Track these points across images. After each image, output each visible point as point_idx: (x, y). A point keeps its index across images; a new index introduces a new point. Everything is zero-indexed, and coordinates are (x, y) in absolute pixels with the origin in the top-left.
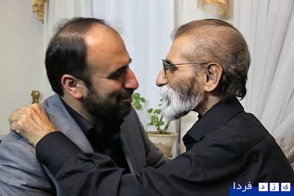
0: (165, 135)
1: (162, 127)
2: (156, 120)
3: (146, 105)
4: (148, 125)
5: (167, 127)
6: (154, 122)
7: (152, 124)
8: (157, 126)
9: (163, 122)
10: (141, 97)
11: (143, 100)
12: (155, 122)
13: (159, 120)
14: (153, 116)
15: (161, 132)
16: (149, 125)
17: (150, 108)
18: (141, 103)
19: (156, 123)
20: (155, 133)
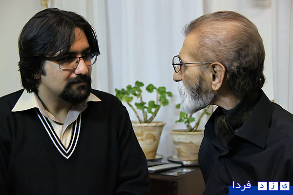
0: (196, 133)
1: (193, 125)
2: (186, 116)
3: (173, 100)
4: (176, 122)
5: (198, 124)
6: (183, 119)
7: (180, 121)
8: (187, 124)
9: (194, 119)
10: (167, 90)
11: (170, 94)
12: (185, 118)
13: (188, 117)
14: (181, 112)
15: (191, 130)
16: (178, 123)
17: (177, 103)
18: (168, 98)
19: (186, 120)
20: (185, 131)
